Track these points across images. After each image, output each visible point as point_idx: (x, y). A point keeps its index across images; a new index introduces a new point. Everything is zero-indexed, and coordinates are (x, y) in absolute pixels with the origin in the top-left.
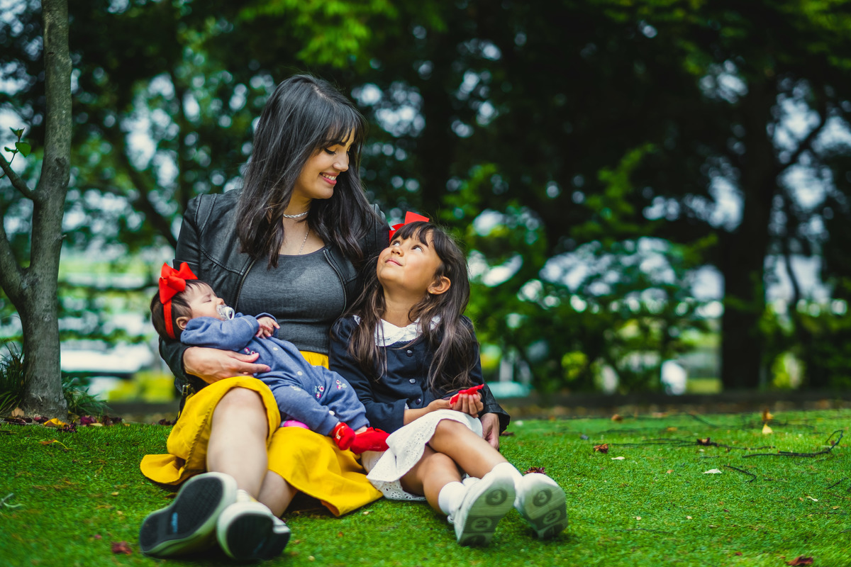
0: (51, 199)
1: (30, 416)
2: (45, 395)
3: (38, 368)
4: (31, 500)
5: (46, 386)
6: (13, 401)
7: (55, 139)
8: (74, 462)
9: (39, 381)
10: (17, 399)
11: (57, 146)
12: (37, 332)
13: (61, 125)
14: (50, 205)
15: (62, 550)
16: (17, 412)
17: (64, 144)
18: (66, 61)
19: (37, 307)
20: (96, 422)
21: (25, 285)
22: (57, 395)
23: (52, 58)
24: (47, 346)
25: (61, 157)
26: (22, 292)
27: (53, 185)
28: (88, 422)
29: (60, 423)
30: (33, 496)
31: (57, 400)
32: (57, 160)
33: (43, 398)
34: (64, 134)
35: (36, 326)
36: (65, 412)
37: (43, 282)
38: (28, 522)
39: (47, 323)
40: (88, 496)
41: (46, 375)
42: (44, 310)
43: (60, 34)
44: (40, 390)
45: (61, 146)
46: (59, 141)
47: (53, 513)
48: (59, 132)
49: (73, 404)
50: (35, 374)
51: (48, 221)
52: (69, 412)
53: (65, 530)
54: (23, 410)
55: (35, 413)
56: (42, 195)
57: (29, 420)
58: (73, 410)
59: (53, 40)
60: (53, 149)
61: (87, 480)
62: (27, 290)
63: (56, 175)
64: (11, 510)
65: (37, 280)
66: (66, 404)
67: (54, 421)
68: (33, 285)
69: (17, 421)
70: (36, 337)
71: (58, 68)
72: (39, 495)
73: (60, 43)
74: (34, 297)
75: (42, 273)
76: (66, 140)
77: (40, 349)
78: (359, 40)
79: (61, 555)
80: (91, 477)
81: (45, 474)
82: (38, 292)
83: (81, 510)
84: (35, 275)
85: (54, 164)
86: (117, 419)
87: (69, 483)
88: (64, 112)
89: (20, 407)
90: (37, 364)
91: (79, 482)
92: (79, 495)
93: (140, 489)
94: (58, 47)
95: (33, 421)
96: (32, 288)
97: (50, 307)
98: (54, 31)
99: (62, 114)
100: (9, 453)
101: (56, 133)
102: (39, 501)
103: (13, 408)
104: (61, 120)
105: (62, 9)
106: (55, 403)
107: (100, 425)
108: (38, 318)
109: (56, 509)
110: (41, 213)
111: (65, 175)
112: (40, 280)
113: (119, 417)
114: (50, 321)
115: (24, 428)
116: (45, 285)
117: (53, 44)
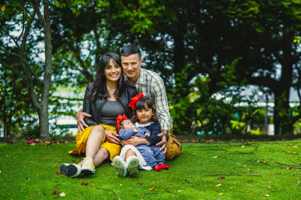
0: (46, 83)
1: (40, 141)
2: (45, 135)
3: (43, 128)
4: (38, 161)
5: (45, 133)
6: (36, 137)
7: (47, 68)
8: (50, 153)
9: (43, 132)
10: (37, 136)
11: (48, 69)
12: (42, 119)
13: (49, 64)
14: (46, 85)
15: (44, 173)
16: (37, 140)
17: (50, 69)
18: (51, 47)
19: (43, 112)
20: (58, 143)
21: (39, 106)
22: (48, 135)
23: (47, 46)
24: (45, 122)
25: (49, 72)
26: (39, 108)
27: (47, 80)
28: (56, 143)
29: (48, 143)
30: (39, 161)
31: (48, 137)
32: (48, 73)
33: (44, 136)
34: (50, 66)
35: (42, 117)
36: (50, 140)
37: (44, 106)
38: (37, 167)
39: (45, 116)
40: (52, 161)
41: (45, 130)
42: (45, 113)
43: (49, 40)
44: (43, 134)
45: (49, 69)
46: (49, 68)
47: (43, 165)
48: (49, 66)
49: (52, 138)
50: (42, 130)
51: (46, 89)
52: (51, 140)
53: (46, 169)
54: (39, 139)
55: (42, 140)
56: (44, 82)
57: (40, 142)
58: (52, 139)
59: (47, 41)
60: (47, 70)
61: (53, 157)
62: (40, 108)
63: (48, 77)
64: (33, 164)
65: (43, 105)
66: (50, 138)
67: (46, 142)
68: (41, 106)
69: (37, 142)
70: (42, 120)
71: (48, 49)
72: (40, 161)
73: (49, 42)
74: (42, 109)
75: (44, 103)
76: (50, 68)
77: (43, 123)
78: (148, 25)
79: (44, 174)
80: (54, 156)
81: (42, 155)
82: (43, 108)
83: (50, 164)
84: (42, 103)
85: (47, 74)
86: (64, 142)
87: (48, 158)
88: (50, 60)
89: (38, 138)
90: (43, 127)
91: (50, 158)
92: (50, 161)
93: (65, 159)
94: (49, 43)
95: (41, 142)
96: (41, 107)
97: (46, 112)
98: (47, 39)
99: (49, 61)
100: (34, 150)
101: (48, 66)
102: (40, 162)
103: (36, 138)
104: (49, 62)
105: (49, 33)
106: (47, 137)
107: (59, 143)
108: (43, 115)
109: (44, 164)
110: (44, 87)
111: (50, 77)
112: (44, 105)
113: (65, 141)
114: (46, 116)
115: (38, 144)
116: (45, 106)
117: (47, 42)
